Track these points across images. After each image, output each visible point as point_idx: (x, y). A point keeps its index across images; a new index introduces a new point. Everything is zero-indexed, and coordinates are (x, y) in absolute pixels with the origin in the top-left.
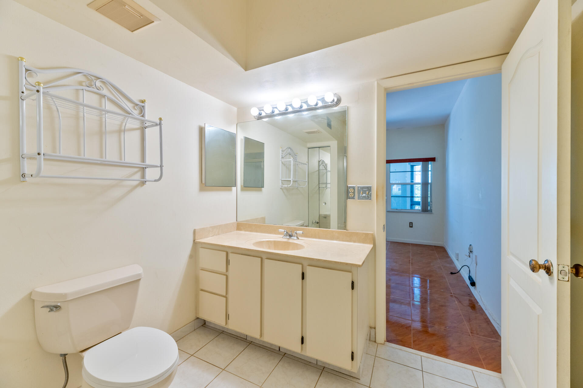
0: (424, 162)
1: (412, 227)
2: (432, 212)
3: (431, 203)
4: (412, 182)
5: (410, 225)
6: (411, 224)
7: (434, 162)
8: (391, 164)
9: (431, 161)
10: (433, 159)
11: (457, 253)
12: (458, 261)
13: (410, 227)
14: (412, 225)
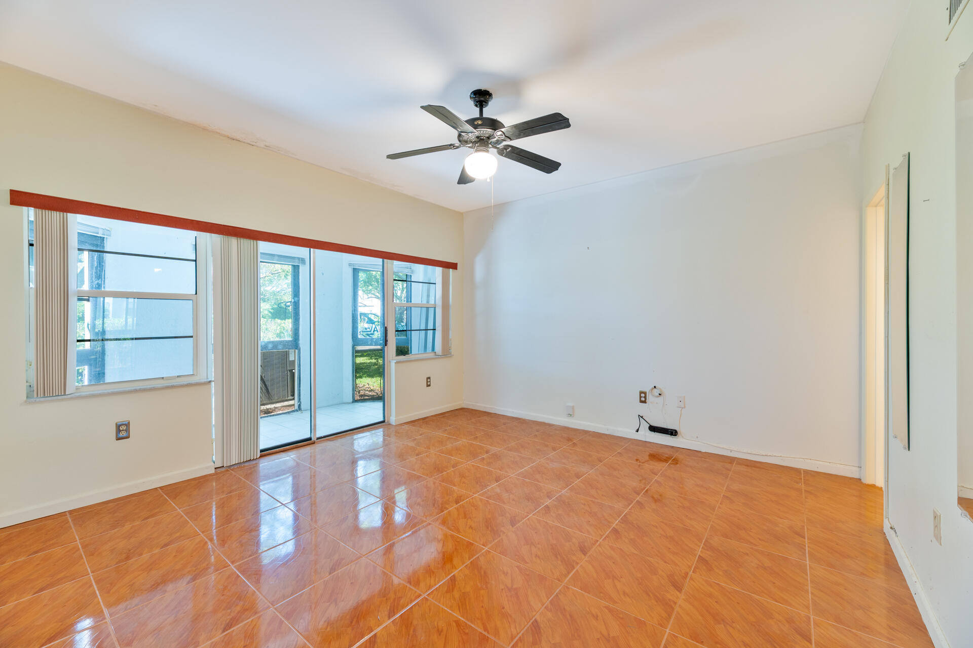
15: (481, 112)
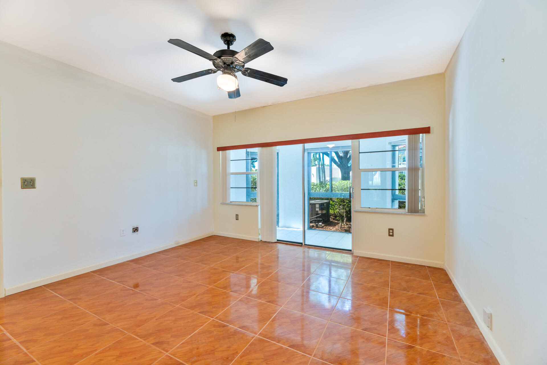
0: (411, 136)
1: (392, 236)
2: (424, 212)
3: (423, 200)
4: (393, 166)
5: (389, 232)
6: (391, 231)
7: (427, 134)
8: (361, 140)
9: (422, 133)
10: (426, 130)
11: (488, 312)
12: (492, 330)
13: (390, 235)
14: (393, 232)
15: (228, 47)
